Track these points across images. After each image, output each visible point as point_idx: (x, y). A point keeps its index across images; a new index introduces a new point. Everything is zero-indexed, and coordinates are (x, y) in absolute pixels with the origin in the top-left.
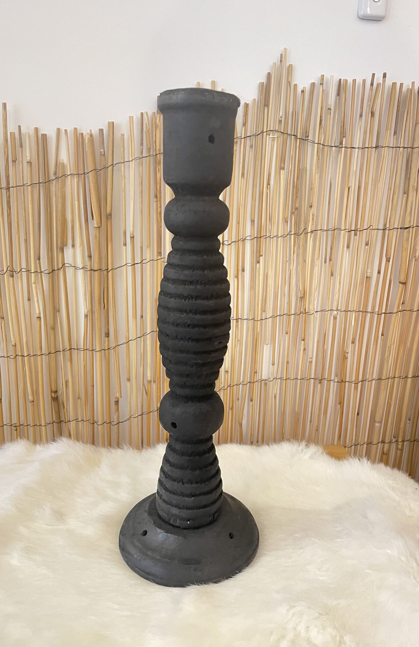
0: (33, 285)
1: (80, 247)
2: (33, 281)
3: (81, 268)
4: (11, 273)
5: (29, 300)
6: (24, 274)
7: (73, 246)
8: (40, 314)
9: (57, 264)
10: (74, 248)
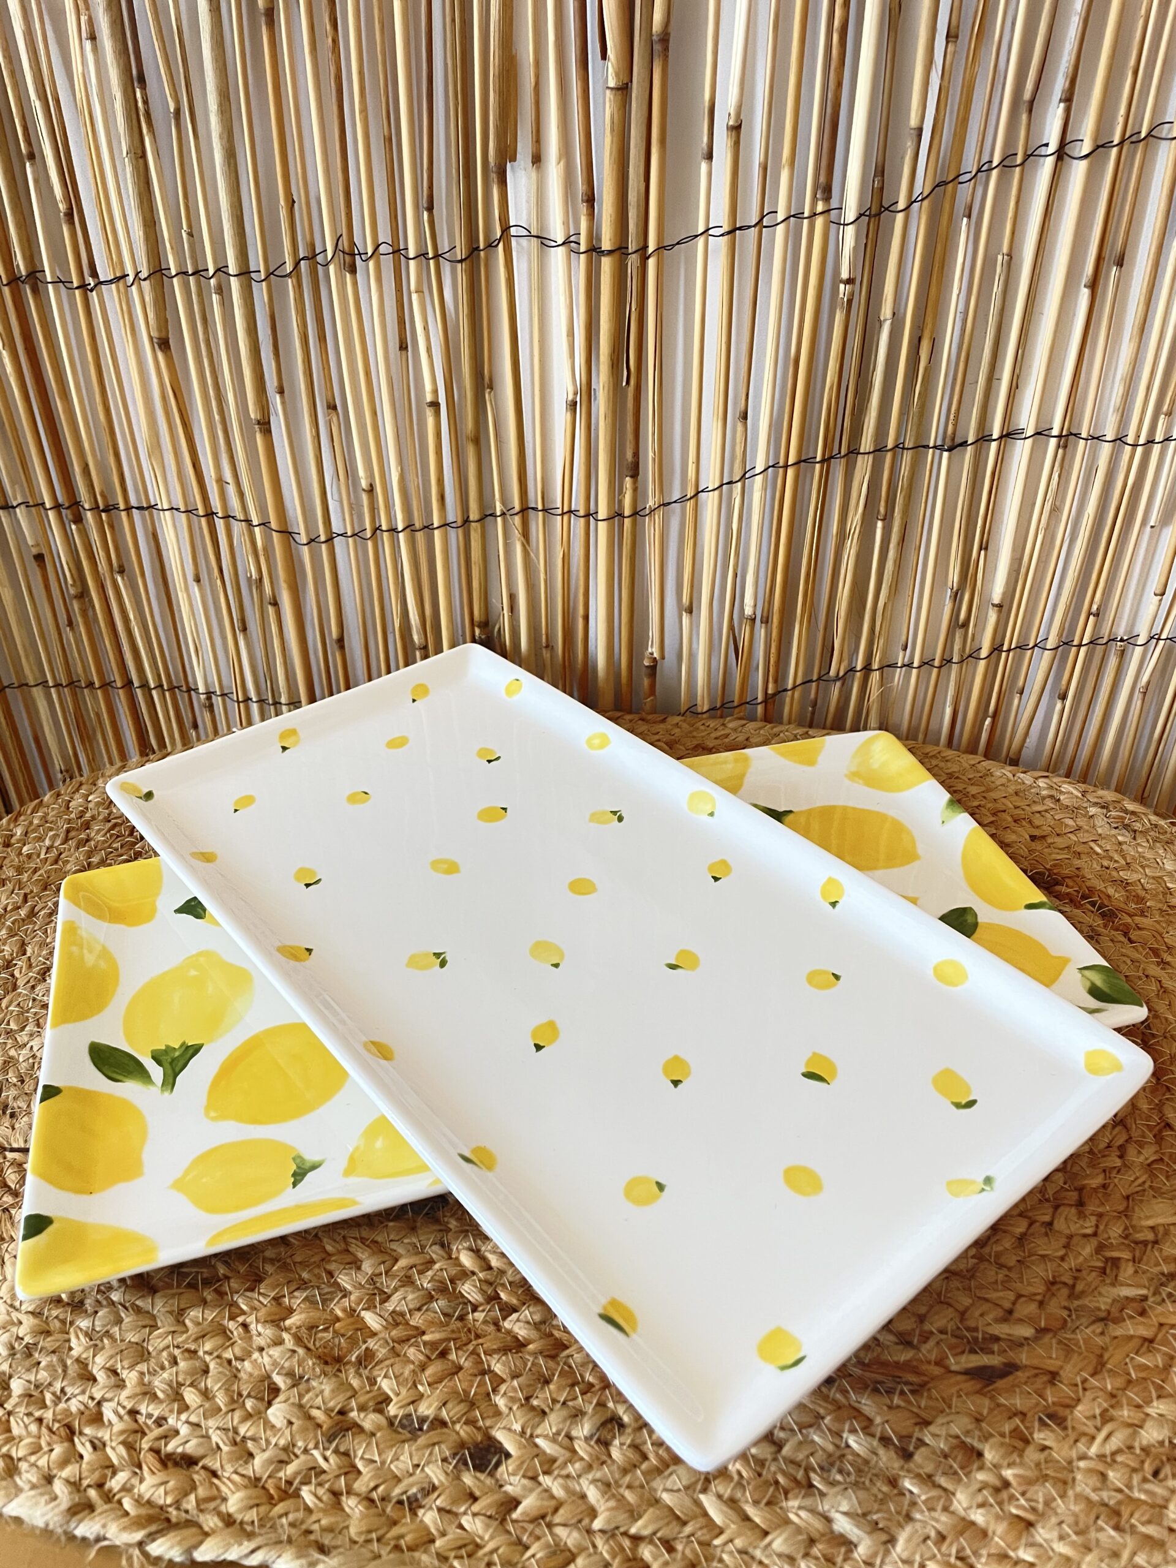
0: (414, 296)
1: (559, 163)
2: (413, 287)
3: (559, 242)
4: (347, 258)
5: (403, 347)
6: (387, 262)
7: (537, 159)
8: (435, 392)
9: (487, 226)
10: (538, 168)
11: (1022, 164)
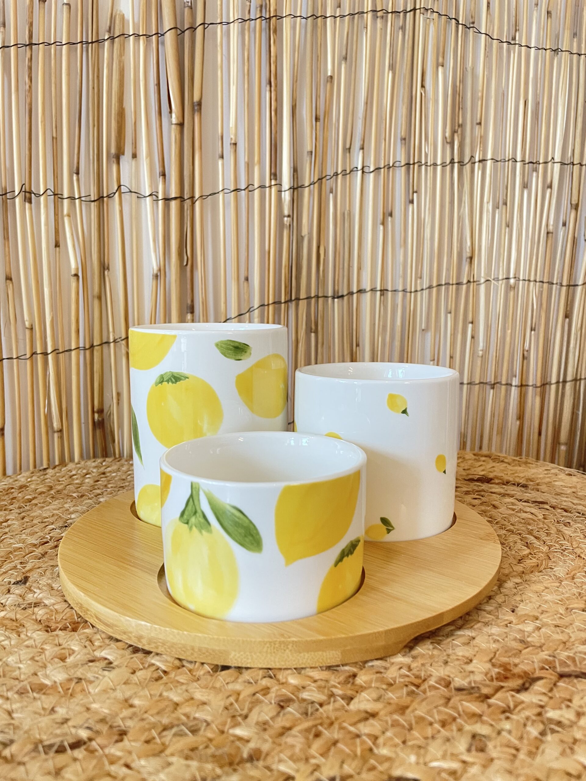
0: (66, 220)
1: (147, 159)
3: (147, 195)
4: (27, 195)
5: (57, 245)
6: (51, 199)
7: (134, 156)
8: (77, 268)
9: (108, 187)
10: (135, 160)
11: (349, 173)
